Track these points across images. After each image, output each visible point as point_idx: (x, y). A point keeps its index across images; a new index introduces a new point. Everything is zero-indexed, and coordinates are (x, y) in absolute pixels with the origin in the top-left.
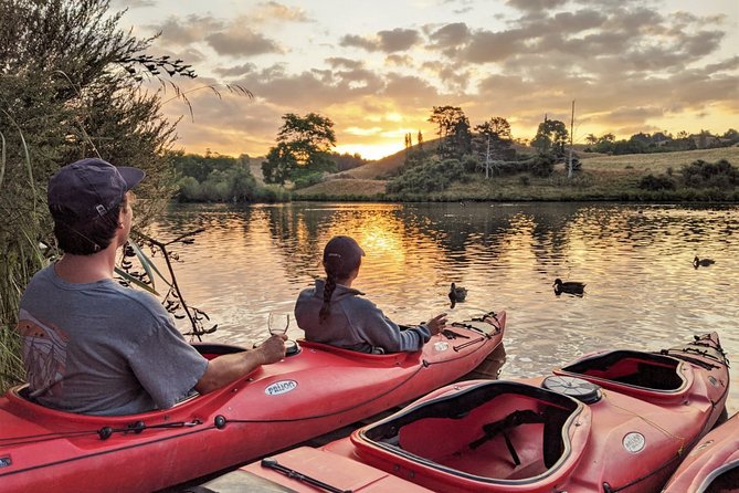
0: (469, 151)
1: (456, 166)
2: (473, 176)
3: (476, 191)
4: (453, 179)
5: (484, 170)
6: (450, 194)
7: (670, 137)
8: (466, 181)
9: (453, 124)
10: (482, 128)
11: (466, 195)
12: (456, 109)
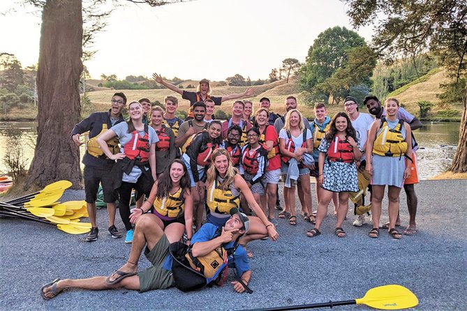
0: (22, 83)
1: (14, 98)
2: (26, 105)
3: (28, 113)
4: (13, 106)
5: (33, 101)
6: (11, 115)
7: (146, 79)
8: (21, 108)
9: (9, 64)
10: (31, 68)
11: (22, 116)
12: (11, 55)
